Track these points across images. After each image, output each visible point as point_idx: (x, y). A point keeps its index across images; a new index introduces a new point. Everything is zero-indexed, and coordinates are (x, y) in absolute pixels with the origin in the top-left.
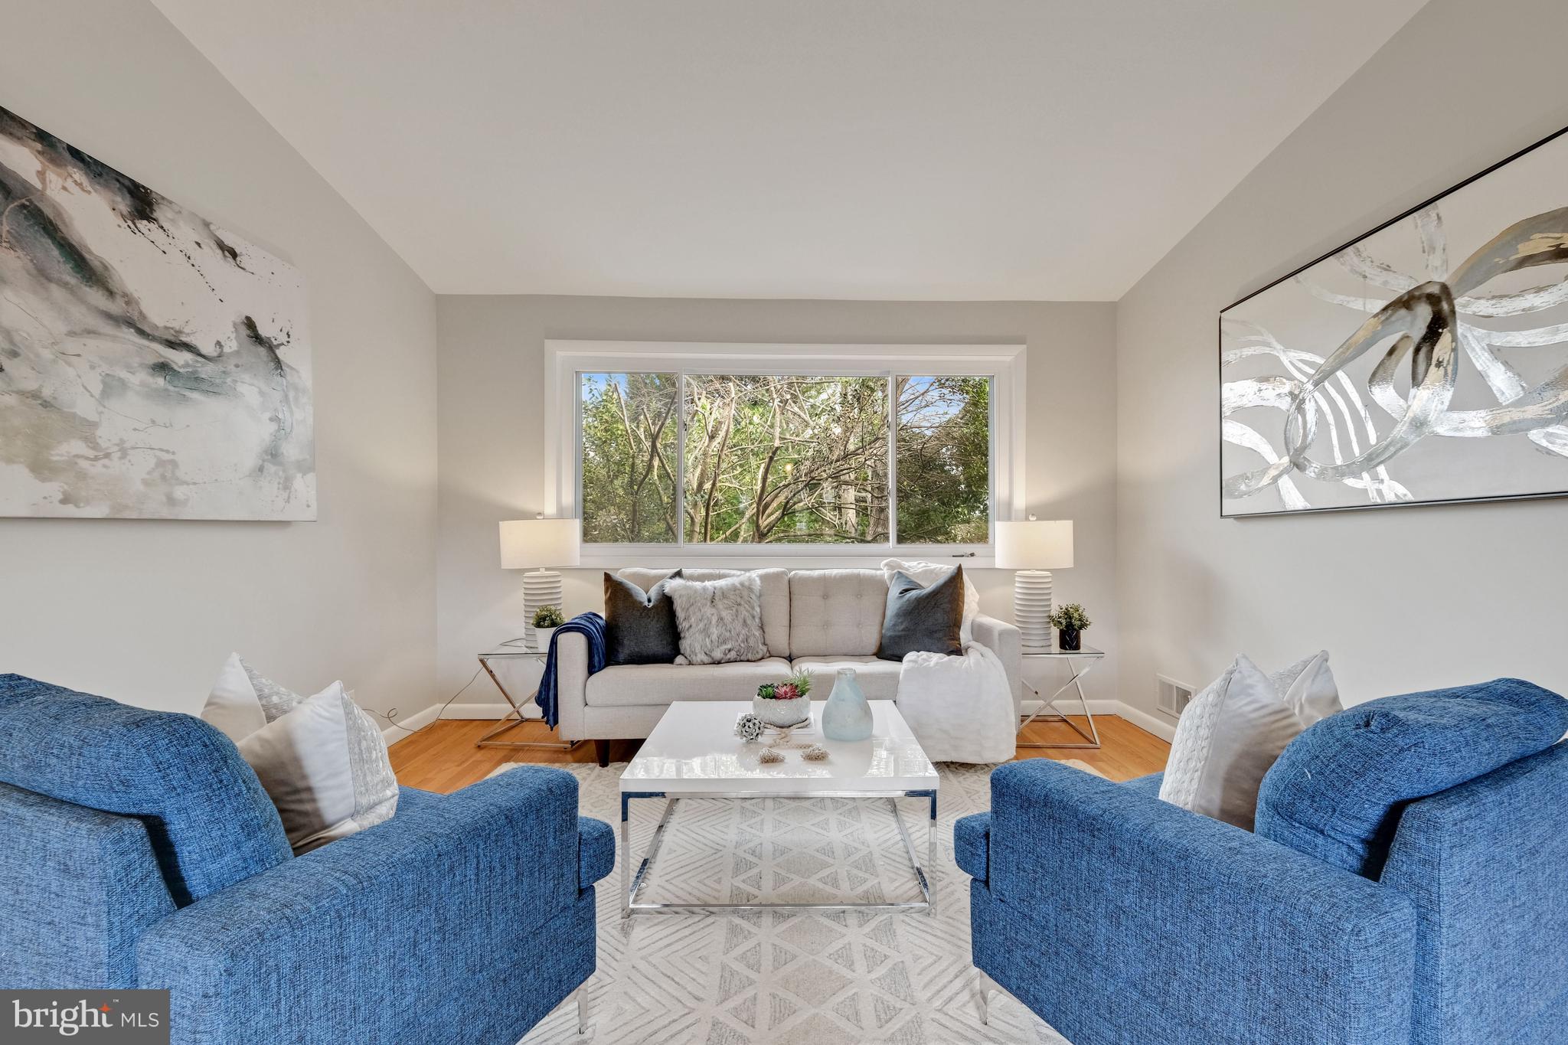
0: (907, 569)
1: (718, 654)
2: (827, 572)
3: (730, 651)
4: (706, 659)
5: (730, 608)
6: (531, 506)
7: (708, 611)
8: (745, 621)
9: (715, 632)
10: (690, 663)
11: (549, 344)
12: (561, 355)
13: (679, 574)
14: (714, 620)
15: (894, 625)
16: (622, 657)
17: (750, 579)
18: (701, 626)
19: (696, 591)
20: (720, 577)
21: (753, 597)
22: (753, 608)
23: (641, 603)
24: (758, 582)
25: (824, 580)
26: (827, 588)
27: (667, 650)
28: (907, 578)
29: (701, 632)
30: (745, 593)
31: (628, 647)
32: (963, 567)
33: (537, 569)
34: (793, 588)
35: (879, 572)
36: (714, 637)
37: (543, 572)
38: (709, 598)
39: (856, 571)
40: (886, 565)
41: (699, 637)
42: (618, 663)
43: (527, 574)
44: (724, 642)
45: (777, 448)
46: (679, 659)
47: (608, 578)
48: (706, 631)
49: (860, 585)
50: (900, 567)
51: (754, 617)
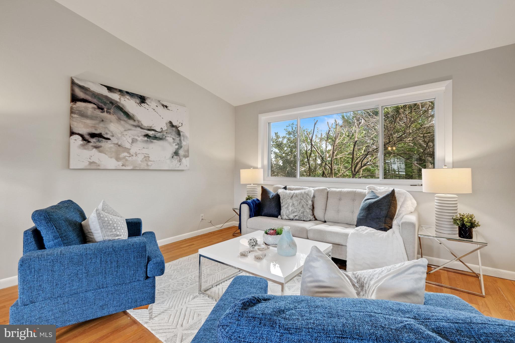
0: (377, 190)
1: (291, 217)
2: (343, 190)
3: (296, 216)
4: (287, 218)
5: (297, 201)
6: (254, 165)
7: (289, 201)
8: (303, 206)
9: (290, 209)
10: (282, 219)
11: (259, 115)
12: (263, 118)
13: (285, 188)
14: (291, 204)
15: (360, 214)
16: (263, 214)
17: (310, 191)
18: (286, 206)
19: (286, 194)
20: (302, 189)
21: (308, 197)
22: (307, 201)
23: (269, 196)
24: (313, 191)
25: (340, 193)
26: (341, 196)
27: (276, 213)
28: (374, 194)
29: (286, 208)
30: (305, 196)
31: (266, 211)
32: (395, 191)
33: (251, 184)
34: (328, 195)
35: (365, 191)
36: (290, 210)
37: (252, 185)
38: (291, 196)
39: (354, 190)
40: (368, 188)
41: (285, 210)
42: (261, 215)
43: (248, 186)
44: (294, 213)
45: (356, 141)
46: (279, 217)
47: (262, 187)
48: (287, 208)
49: (355, 196)
50: (374, 189)
51: (307, 205)
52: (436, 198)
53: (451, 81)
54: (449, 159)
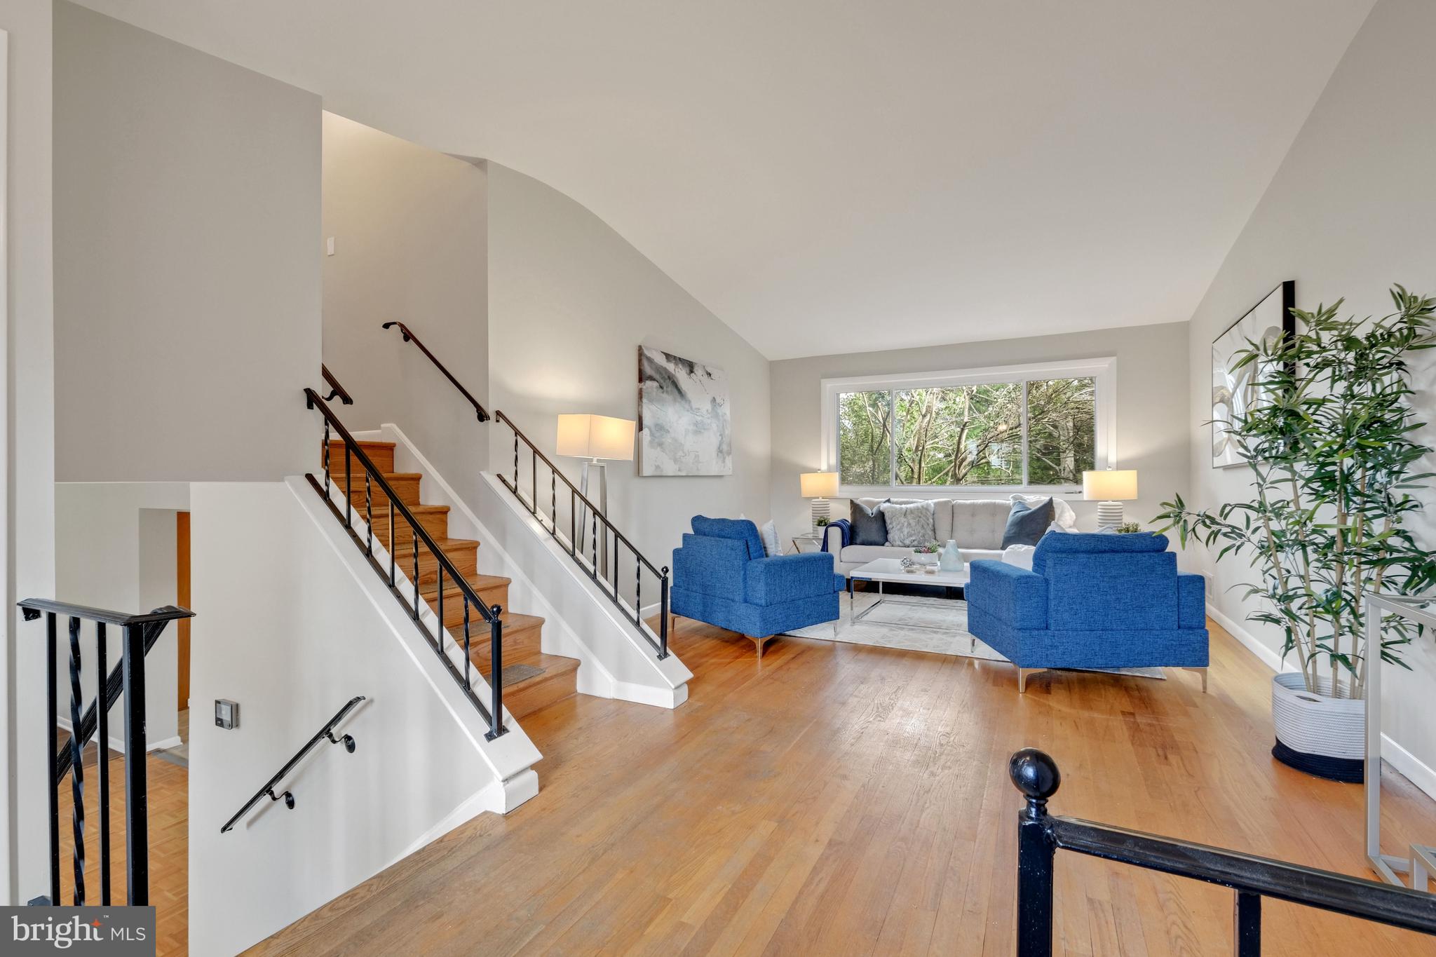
0: (1024, 500)
1: (907, 542)
2: (975, 501)
3: (914, 541)
4: (900, 544)
5: (914, 518)
6: (814, 465)
7: (903, 519)
8: (923, 526)
9: (906, 531)
10: (893, 546)
11: (823, 380)
12: (828, 385)
13: (888, 501)
14: (906, 524)
15: (1009, 531)
16: (858, 541)
17: (928, 505)
18: (899, 527)
19: (896, 509)
20: (912, 503)
21: (929, 514)
22: (928, 520)
23: (868, 515)
24: (932, 505)
25: (973, 505)
26: (974, 510)
27: (881, 540)
28: (1023, 505)
29: (899, 530)
30: (924, 512)
31: (861, 536)
32: (1054, 502)
33: (818, 498)
34: (953, 510)
35: (1008, 502)
36: (906, 533)
37: (820, 499)
38: (903, 513)
39: (994, 501)
40: (1012, 497)
41: (898, 533)
42: (856, 544)
43: (813, 500)
44: (911, 536)
45: (966, 423)
46: (887, 544)
47: (852, 502)
48: (901, 530)
49: (994, 510)
50: (1021, 498)
51: (928, 524)
52: (1099, 507)
53: (1114, 359)
54: (1113, 459)
